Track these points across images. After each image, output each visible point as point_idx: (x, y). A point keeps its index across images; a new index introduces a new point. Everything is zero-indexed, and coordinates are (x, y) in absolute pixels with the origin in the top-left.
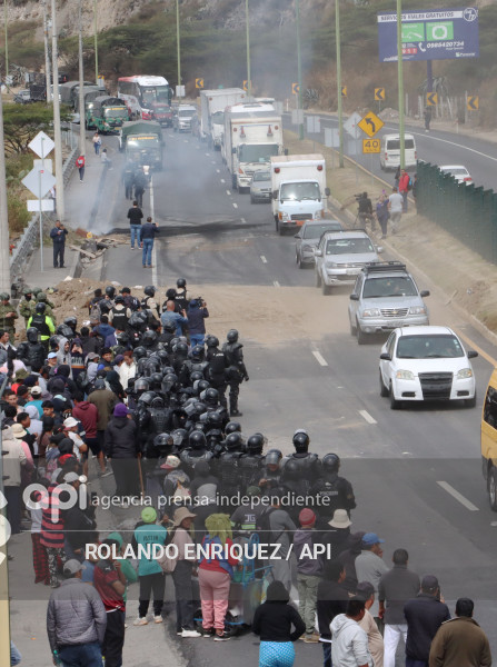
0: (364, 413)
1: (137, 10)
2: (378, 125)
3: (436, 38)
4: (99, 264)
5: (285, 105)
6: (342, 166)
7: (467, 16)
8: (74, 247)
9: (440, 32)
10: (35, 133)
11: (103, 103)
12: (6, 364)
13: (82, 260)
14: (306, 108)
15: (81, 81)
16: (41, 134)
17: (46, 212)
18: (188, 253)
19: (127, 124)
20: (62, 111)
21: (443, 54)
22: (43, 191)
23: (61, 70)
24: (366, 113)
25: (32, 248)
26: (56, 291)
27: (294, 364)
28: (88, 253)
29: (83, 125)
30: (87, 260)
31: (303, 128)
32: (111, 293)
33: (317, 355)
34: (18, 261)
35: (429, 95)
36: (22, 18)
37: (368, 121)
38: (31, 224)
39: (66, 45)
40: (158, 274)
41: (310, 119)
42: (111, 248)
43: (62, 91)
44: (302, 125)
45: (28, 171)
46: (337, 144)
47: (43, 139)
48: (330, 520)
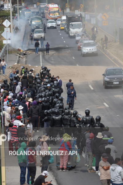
0: (105, 104)
2: (107, 17)
4: (24, 59)
5: (79, 11)
8: (17, 54)
10: (5, 20)
14: (85, 12)
15: (18, 4)
16: (7, 20)
17: (8, 44)
18: (51, 56)
20: (12, 13)
24: (103, 13)
25: (4, 55)
26: (12, 67)
27: (84, 89)
28: (21, 56)
30: (21, 58)
33: (90, 86)
37: (104, 16)
38: (4, 47)
40: (42, 62)
41: (86, 15)
42: (28, 55)
44: (84, 17)
45: (2, 31)
46: (95, 23)
47: (7, 22)
48: (97, 136)
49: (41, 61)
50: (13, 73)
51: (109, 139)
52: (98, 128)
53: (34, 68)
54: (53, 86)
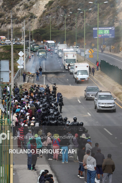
0: (88, 113)
1: (42, 25)
2: (93, 52)
3: (105, 33)
4: (32, 80)
6: (85, 60)
7: (112, 29)
8: (27, 76)
9: (106, 32)
11: (34, 45)
12: (14, 101)
15: (30, 40)
16: (21, 52)
17: (21, 68)
18: (51, 78)
19: (39, 50)
20: (25, 47)
21: (107, 37)
22: (21, 64)
23: (26, 38)
24: (90, 49)
25: (18, 76)
27: (74, 102)
28: (30, 77)
29: (30, 50)
30: (30, 79)
32: (35, 86)
33: (79, 100)
34: (16, 78)
35: (104, 45)
36: (17, 27)
37: (91, 51)
38: (18, 71)
39: (27, 33)
43: (25, 42)
46: (84, 56)
49: (44, 81)
52: (81, 130)
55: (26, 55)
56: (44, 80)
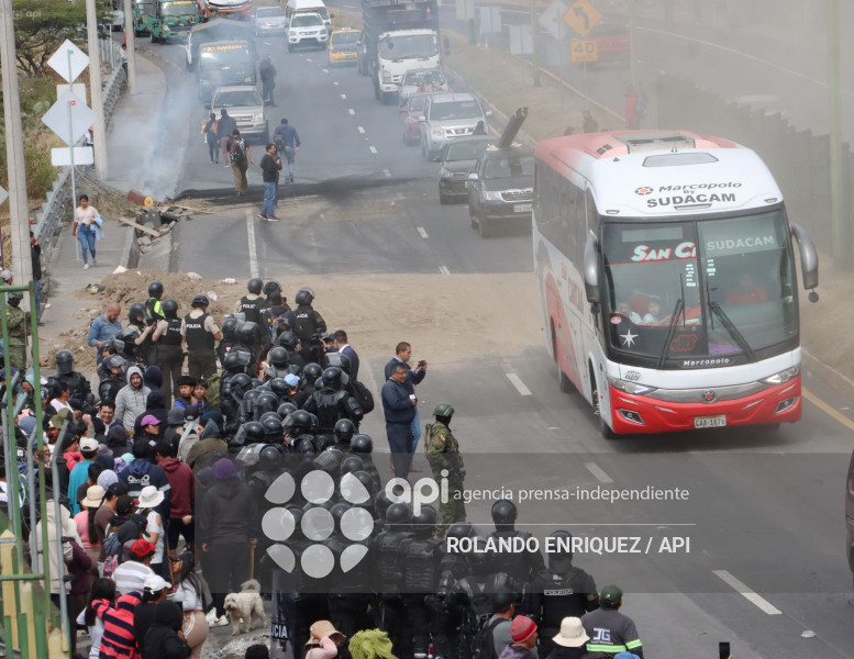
2: (594, 17)
4: (165, 246)
6: (537, 84)
8: (125, 220)
10: (61, 41)
13: (140, 240)
16: (68, 45)
17: (80, 167)
20: (99, 7)
25: (60, 224)
26: (101, 289)
28: (148, 229)
29: (129, 31)
30: (146, 240)
31: (473, 25)
33: (514, 378)
37: (578, 11)
38: (57, 186)
40: (259, 259)
42: (183, 221)
44: (471, 21)
45: (47, 103)
46: (529, 50)
47: (70, 52)
48: (554, 635)
49: (253, 253)
50: (105, 316)
51: (619, 649)
52: (560, 593)
53: (214, 288)
54: (319, 381)
55: (106, 65)
56: (252, 245)
